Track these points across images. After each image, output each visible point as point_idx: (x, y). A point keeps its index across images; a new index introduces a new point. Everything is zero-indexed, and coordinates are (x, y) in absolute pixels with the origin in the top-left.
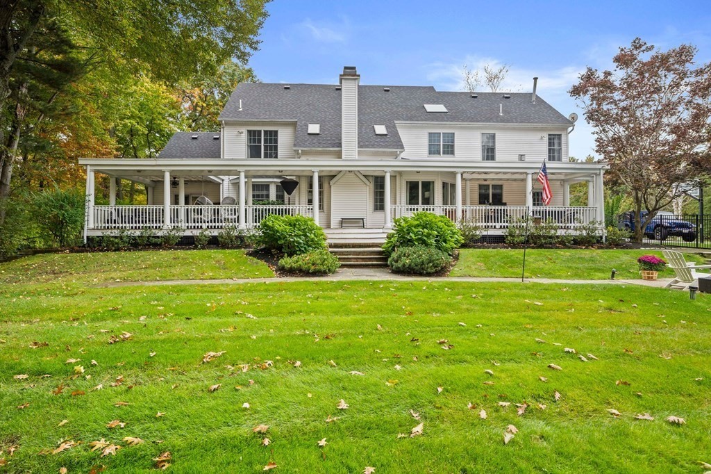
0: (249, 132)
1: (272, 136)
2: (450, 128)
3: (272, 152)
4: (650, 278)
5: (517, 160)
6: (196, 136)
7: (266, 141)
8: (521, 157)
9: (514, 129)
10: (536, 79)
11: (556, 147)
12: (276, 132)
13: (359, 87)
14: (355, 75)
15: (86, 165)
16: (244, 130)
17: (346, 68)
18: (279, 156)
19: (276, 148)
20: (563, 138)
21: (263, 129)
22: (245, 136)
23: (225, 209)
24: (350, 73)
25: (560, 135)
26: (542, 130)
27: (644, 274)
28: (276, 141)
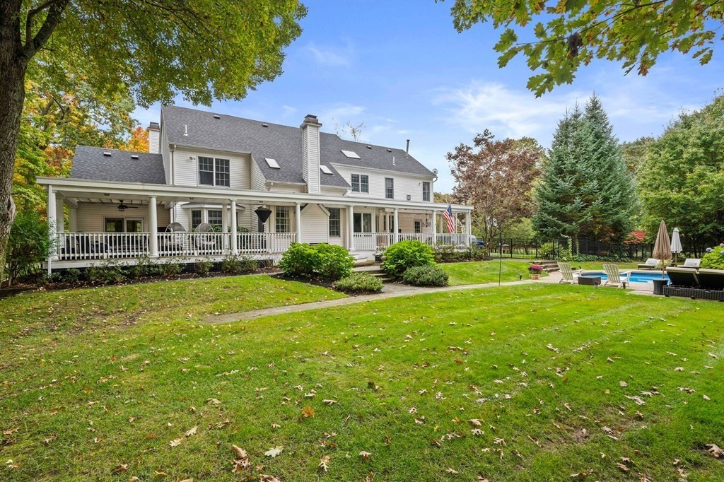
0: (200, 158)
1: (224, 165)
2: (365, 172)
3: (224, 180)
4: (537, 278)
5: (406, 199)
6: (110, 154)
7: (217, 169)
8: (409, 198)
9: (404, 176)
10: (408, 141)
11: (426, 191)
12: (227, 162)
13: (321, 134)
14: (317, 123)
15: (48, 185)
16: (195, 156)
17: (309, 116)
18: (231, 185)
19: (228, 176)
20: (431, 185)
21: (215, 157)
22: (195, 163)
23: (203, 237)
24: (311, 121)
25: (429, 183)
26: (419, 178)
27: (532, 276)
28: (228, 170)
